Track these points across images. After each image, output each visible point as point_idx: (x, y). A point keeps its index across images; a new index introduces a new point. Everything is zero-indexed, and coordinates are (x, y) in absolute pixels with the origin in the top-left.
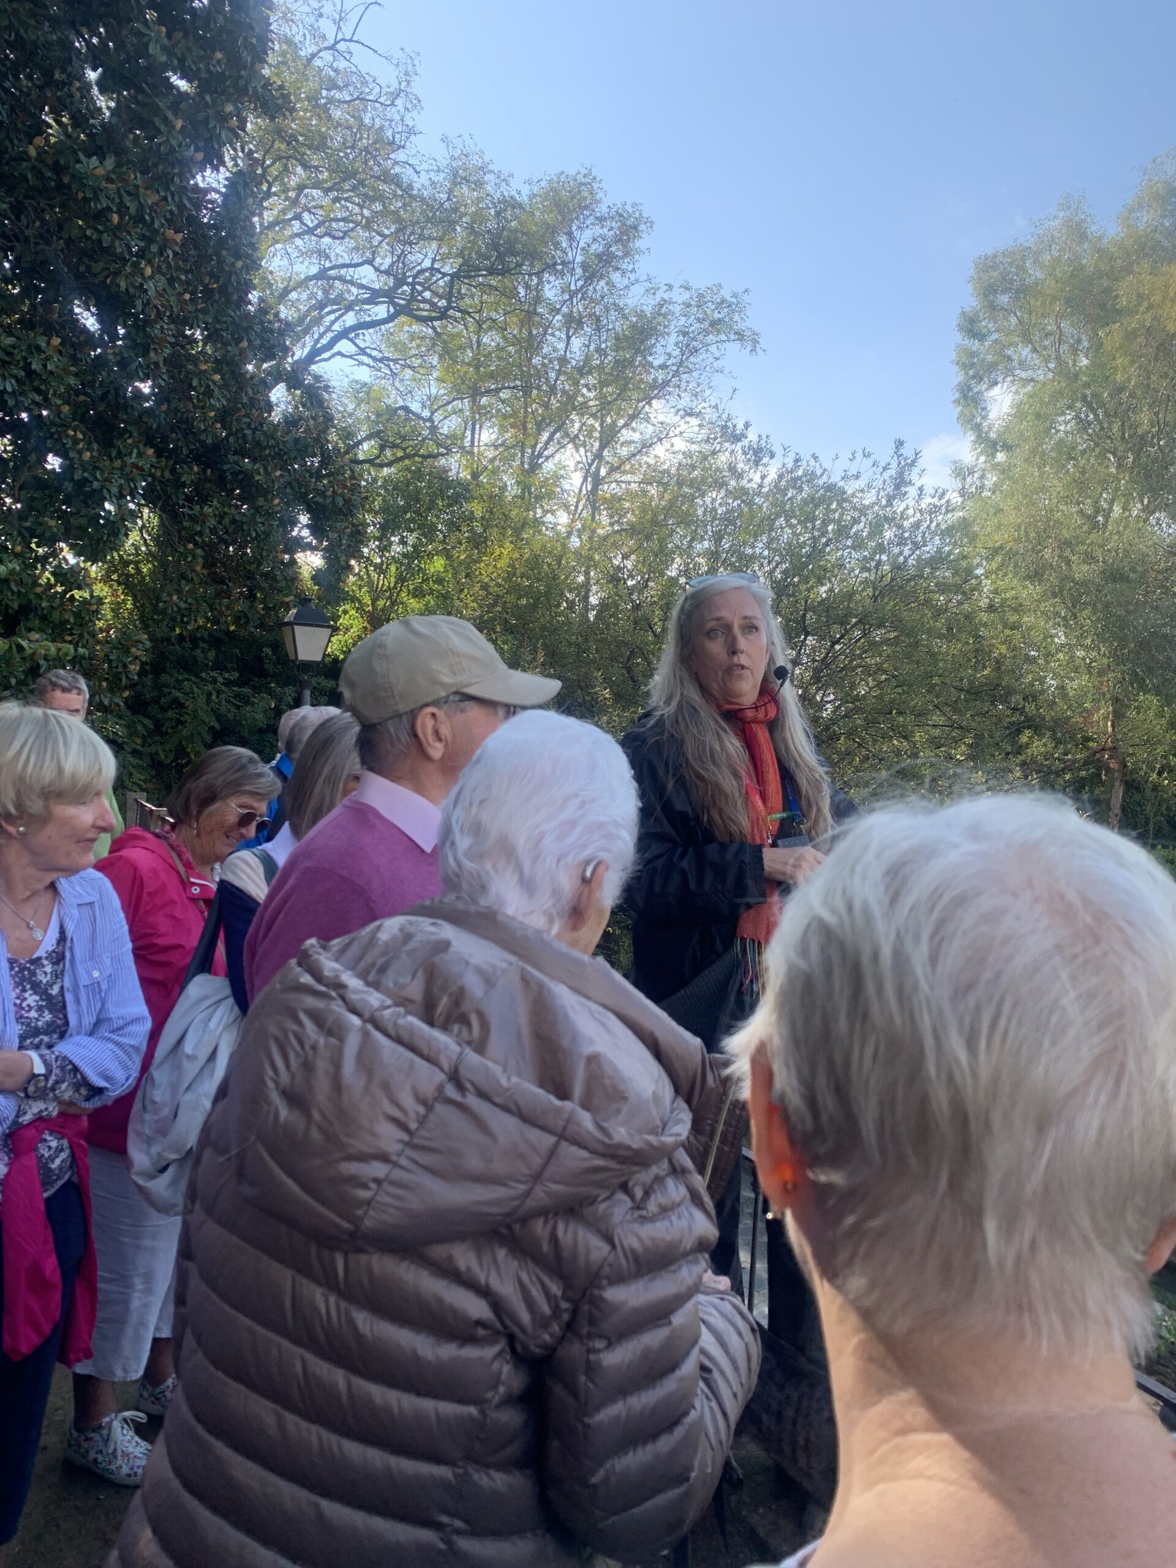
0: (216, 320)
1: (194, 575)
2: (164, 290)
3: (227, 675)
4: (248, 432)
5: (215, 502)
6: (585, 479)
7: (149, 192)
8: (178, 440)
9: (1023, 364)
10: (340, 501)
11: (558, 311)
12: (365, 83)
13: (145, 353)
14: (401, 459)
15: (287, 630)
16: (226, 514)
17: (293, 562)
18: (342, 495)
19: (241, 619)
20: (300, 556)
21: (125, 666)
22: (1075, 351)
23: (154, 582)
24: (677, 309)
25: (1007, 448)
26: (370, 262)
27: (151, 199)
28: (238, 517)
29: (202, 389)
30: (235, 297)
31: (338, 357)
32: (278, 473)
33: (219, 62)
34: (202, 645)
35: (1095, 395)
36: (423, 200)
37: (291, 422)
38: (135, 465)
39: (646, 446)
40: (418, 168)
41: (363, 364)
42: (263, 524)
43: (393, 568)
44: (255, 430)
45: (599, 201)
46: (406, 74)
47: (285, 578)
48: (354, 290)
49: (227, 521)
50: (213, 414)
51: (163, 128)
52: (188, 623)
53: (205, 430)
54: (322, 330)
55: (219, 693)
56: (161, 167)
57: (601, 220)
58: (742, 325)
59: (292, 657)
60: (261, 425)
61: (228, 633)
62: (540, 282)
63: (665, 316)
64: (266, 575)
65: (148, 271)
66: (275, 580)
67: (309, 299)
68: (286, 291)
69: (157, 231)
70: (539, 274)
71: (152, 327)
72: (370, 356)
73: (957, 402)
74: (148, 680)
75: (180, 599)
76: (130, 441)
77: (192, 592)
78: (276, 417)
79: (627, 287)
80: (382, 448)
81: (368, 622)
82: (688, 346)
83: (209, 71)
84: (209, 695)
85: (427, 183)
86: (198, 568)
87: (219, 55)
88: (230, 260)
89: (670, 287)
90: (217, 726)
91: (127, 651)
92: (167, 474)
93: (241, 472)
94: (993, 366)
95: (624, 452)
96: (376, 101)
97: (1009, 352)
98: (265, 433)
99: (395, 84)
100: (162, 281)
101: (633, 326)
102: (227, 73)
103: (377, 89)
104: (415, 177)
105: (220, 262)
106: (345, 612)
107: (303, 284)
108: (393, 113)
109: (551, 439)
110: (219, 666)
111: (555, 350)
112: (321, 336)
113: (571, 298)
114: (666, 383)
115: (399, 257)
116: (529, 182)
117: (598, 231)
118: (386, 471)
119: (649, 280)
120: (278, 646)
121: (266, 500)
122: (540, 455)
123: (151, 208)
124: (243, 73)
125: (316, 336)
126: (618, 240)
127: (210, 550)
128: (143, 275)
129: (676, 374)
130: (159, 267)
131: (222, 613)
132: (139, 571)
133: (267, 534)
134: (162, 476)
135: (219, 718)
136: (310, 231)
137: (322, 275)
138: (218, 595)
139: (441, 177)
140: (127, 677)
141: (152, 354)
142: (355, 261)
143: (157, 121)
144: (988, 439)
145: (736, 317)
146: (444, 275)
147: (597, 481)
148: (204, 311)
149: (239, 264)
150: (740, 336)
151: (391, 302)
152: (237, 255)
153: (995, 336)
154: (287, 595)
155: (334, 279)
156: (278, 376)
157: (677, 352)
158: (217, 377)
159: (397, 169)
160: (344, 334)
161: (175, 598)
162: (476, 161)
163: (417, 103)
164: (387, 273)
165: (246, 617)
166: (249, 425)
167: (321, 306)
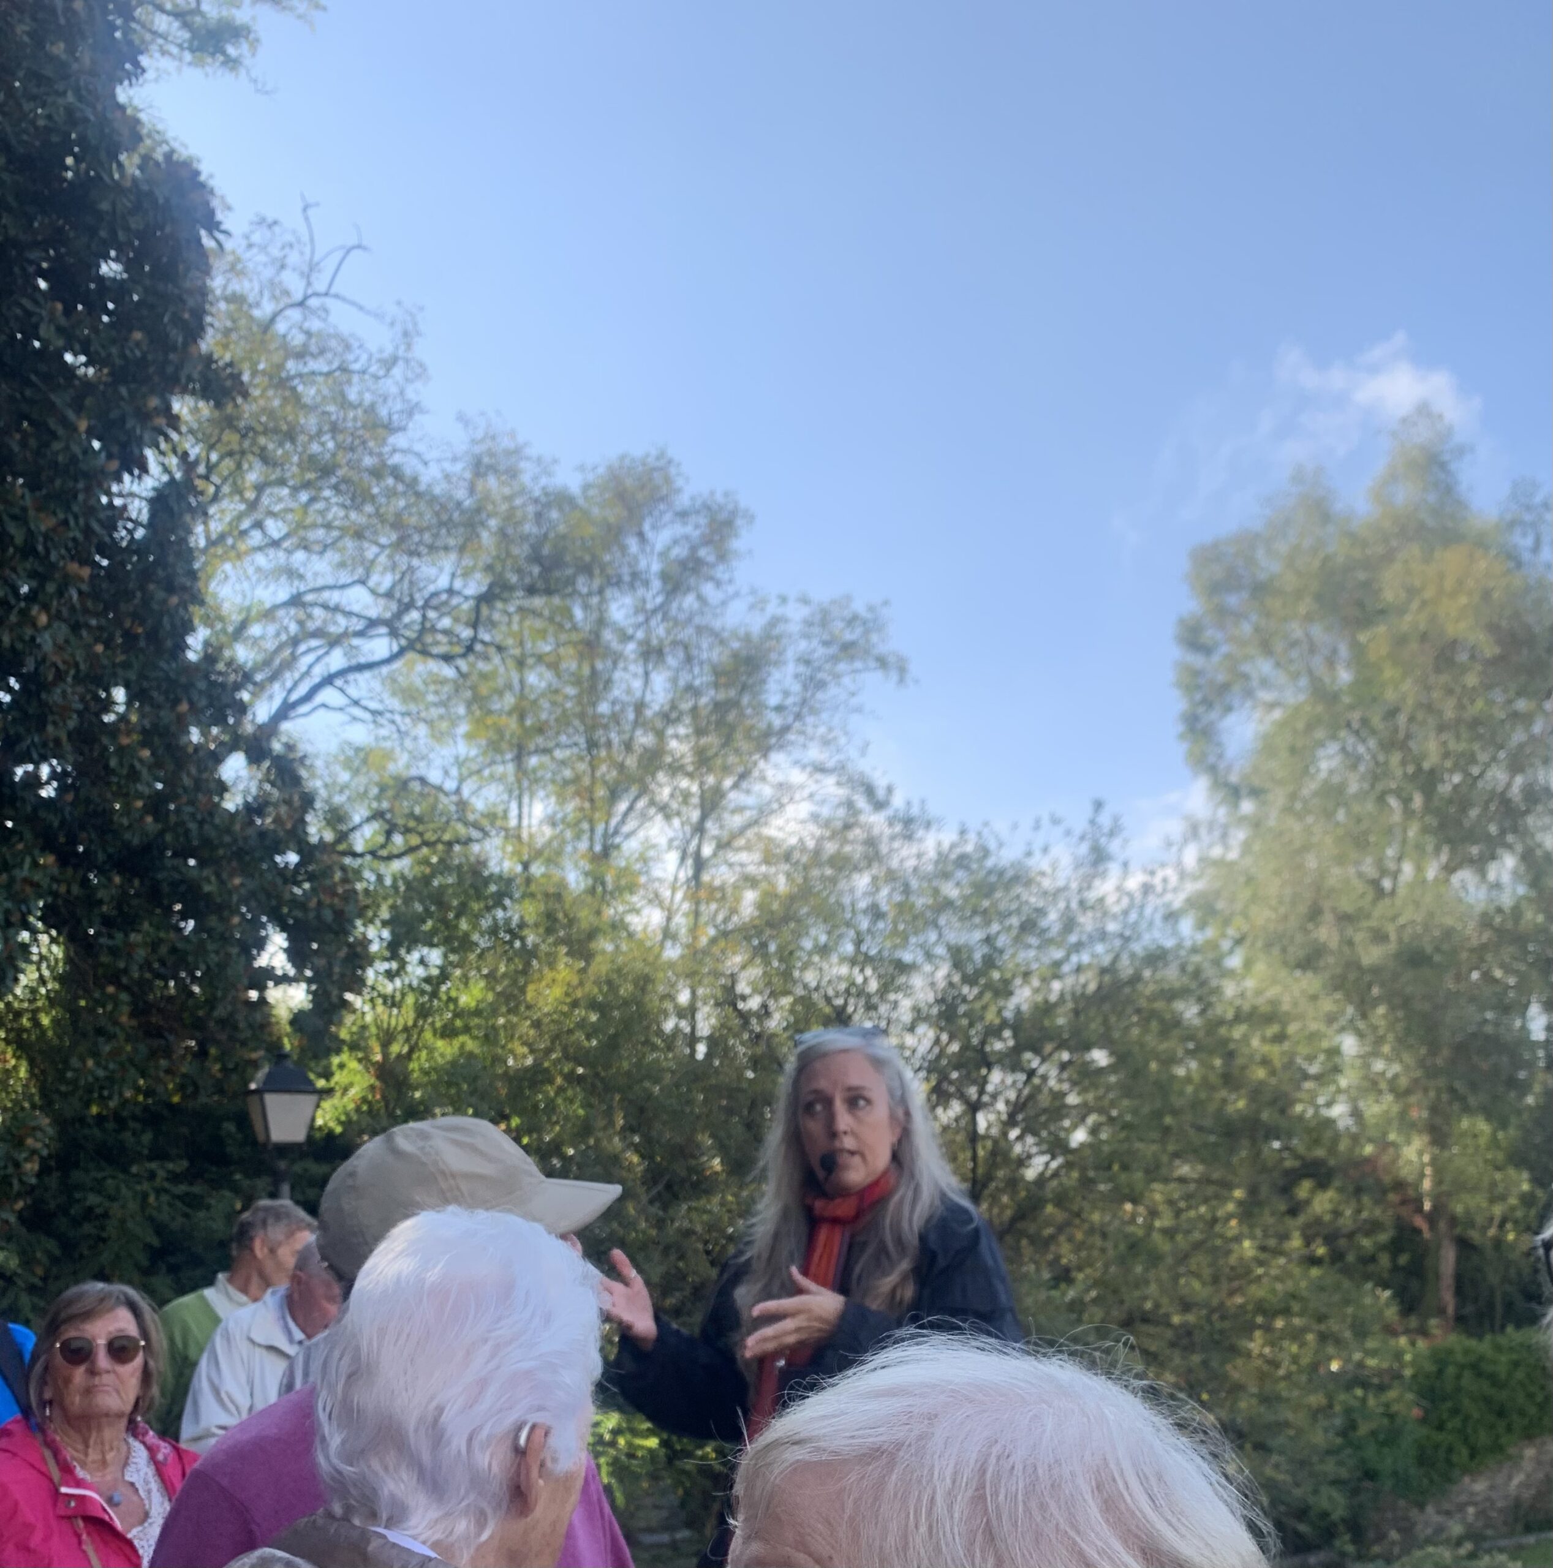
0: (142, 676)
1: (118, 1030)
2: (67, 641)
3: (171, 1166)
4: (193, 826)
5: (146, 926)
6: (683, 859)
7: (42, 515)
8: (91, 841)
9: (1265, 683)
10: (328, 915)
11: (631, 638)
12: (348, 347)
13: (41, 727)
14: (415, 849)
15: (253, 1100)
16: (161, 940)
17: (262, 1001)
18: (331, 906)
19: (190, 1087)
20: (274, 994)
21: (17, 1165)
22: (1331, 663)
23: (60, 1038)
24: (794, 628)
25: (1256, 793)
26: (363, 582)
27: (45, 523)
28: (180, 945)
29: (125, 772)
30: (169, 643)
31: (322, 712)
32: (237, 881)
33: (138, 344)
34: (132, 1124)
35: (1365, 722)
36: (433, 500)
37: (254, 809)
38: (26, 881)
39: (763, 813)
40: (427, 457)
41: (355, 719)
42: (217, 953)
43: (410, 1000)
44: (201, 823)
45: (679, 491)
46: (406, 334)
47: (251, 1026)
48: (342, 621)
49: (163, 950)
50: (139, 804)
51: (61, 431)
52: (110, 1097)
53: (130, 826)
54: (297, 675)
55: (158, 1191)
56: (58, 483)
57: (683, 515)
58: (882, 649)
59: (261, 1138)
60: (211, 814)
61: (171, 1107)
62: (603, 601)
63: (778, 638)
64: (223, 1022)
65: (43, 619)
66: (235, 1028)
67: (278, 634)
68: (243, 626)
69: (53, 566)
70: (601, 592)
71: (49, 692)
72: (366, 708)
73: (1182, 737)
74: (53, 1180)
75: (98, 1064)
76: (20, 846)
77: (115, 1053)
78: (231, 803)
79: (724, 603)
80: (389, 834)
81: (378, 1077)
82: (811, 678)
83: (123, 356)
84: (145, 1196)
85: (439, 476)
86: (124, 1019)
87: (138, 335)
88: (160, 595)
89: (783, 600)
90: (156, 1242)
91: (19, 1143)
92: (76, 890)
93: (182, 881)
94: (1225, 688)
95: (736, 821)
96: (364, 372)
97: (1246, 668)
98: (216, 827)
99: (389, 349)
100: (62, 630)
101: (735, 655)
102: (150, 357)
103: (364, 357)
104: (420, 468)
105: (146, 601)
106: (342, 1066)
107: (268, 614)
108: (389, 386)
109: (631, 808)
110: (158, 1154)
111: (629, 691)
112: (296, 684)
113: (647, 620)
114: (786, 729)
115: (403, 574)
116: (581, 468)
117: (679, 529)
118: (397, 865)
119: (753, 592)
120: (243, 1120)
121: (222, 919)
122: (616, 832)
123: (46, 537)
124: (172, 356)
125: (289, 684)
126: (707, 541)
127: (139, 991)
128: (34, 625)
129: (798, 716)
130: (59, 612)
131: (159, 1080)
132: (36, 1023)
133: (222, 966)
134: (68, 891)
135: (159, 1229)
136: (276, 544)
137: (296, 601)
138: (153, 1054)
139: (458, 467)
140: (21, 1181)
141: (50, 728)
142: (342, 581)
143: (52, 423)
144: (1226, 785)
145: (874, 638)
146: (466, 598)
147: (700, 864)
148: (126, 665)
149: (174, 600)
150: (882, 663)
151: (394, 633)
152: (170, 588)
153: (1224, 649)
154: (255, 1049)
155: (314, 604)
156: (236, 743)
157: (796, 687)
158: (146, 753)
159: (396, 459)
160: (328, 680)
161: (90, 1063)
162: (506, 443)
163: (421, 372)
164: (389, 595)
165: (195, 1085)
166: (193, 815)
167: (295, 642)
